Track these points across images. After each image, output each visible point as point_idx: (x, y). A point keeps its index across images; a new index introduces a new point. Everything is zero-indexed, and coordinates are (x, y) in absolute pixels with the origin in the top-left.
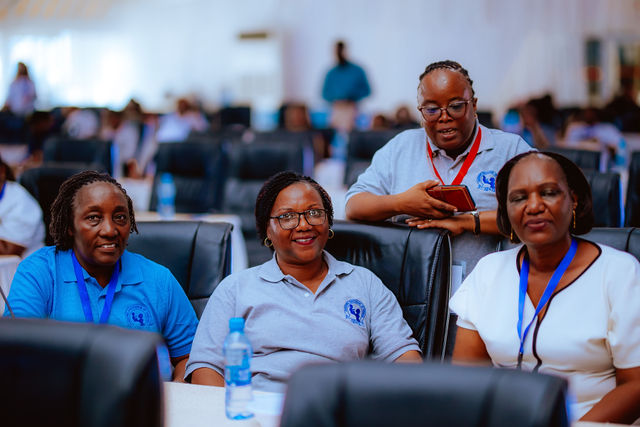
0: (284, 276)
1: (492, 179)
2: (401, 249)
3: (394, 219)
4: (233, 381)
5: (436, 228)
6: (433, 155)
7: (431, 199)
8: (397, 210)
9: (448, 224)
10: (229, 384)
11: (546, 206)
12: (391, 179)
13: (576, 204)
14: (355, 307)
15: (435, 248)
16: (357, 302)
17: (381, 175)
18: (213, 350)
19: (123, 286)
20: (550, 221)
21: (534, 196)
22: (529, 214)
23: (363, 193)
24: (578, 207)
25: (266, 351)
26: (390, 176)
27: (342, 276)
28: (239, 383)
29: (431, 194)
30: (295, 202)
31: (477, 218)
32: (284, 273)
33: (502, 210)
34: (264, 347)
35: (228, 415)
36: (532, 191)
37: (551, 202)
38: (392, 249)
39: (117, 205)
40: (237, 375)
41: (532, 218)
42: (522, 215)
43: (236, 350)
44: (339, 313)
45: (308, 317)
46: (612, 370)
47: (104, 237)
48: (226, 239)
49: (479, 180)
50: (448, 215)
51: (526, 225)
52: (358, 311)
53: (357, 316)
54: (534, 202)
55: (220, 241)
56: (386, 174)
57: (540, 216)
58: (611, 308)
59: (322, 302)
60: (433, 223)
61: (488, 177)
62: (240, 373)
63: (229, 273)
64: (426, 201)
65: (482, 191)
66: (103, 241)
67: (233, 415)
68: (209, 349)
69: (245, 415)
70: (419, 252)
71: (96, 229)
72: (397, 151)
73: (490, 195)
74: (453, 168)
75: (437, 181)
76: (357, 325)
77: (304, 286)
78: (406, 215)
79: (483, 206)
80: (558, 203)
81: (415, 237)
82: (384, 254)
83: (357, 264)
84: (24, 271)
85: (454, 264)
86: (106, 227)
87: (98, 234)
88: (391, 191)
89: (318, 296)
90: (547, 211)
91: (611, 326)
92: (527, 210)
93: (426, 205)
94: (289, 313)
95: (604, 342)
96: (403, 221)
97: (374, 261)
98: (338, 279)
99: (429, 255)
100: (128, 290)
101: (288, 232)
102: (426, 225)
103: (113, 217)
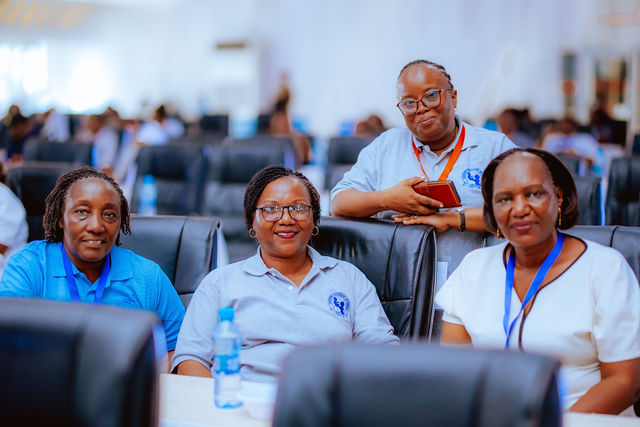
0: (268, 270)
1: (477, 176)
2: (387, 245)
3: (380, 215)
4: (222, 370)
5: (421, 224)
6: (418, 152)
7: (417, 195)
8: (383, 205)
9: (433, 221)
10: (218, 372)
11: (531, 208)
12: (377, 176)
13: (561, 200)
14: (340, 300)
15: (421, 244)
16: (340, 294)
17: (366, 171)
18: (199, 343)
19: (112, 282)
20: (536, 223)
21: (519, 199)
22: (515, 217)
23: (349, 190)
24: (563, 203)
25: (250, 343)
26: (376, 173)
27: (326, 269)
28: (228, 372)
29: (417, 191)
30: (280, 195)
31: (462, 215)
32: (268, 267)
33: (488, 209)
34: (249, 339)
35: (217, 404)
36: (517, 194)
37: (537, 203)
38: (378, 245)
39: (107, 201)
40: (226, 364)
41: (518, 221)
42: (509, 218)
43: (226, 339)
44: (323, 306)
45: (293, 309)
46: (597, 364)
47: (91, 232)
48: (212, 235)
49: (464, 176)
50: (433, 210)
51: (512, 227)
52: (342, 304)
53: (342, 309)
54: (519, 205)
55: (206, 237)
56: (371, 171)
57: (526, 219)
58: (596, 302)
59: (306, 295)
60: (419, 220)
61: (473, 174)
62: (229, 362)
63: (215, 267)
64: (412, 197)
65: (467, 187)
66: (90, 236)
67: (222, 404)
68: (195, 342)
69: (233, 403)
70: (405, 248)
71: (83, 223)
72: (383, 148)
73: (476, 192)
74: (438, 164)
75: (423, 177)
76: (341, 317)
77: (287, 279)
78: (392, 211)
79: (468, 202)
80: (543, 204)
81: (401, 233)
82: (370, 249)
83: (343, 259)
84: (15, 264)
85: (439, 260)
86: (94, 222)
87: (84, 229)
88: (377, 188)
89: (302, 289)
90: (532, 212)
91: (596, 320)
92: (513, 213)
93: (412, 201)
94: (274, 306)
95: (589, 336)
96: (389, 217)
97: (360, 256)
98: (322, 273)
99: (415, 251)
100: (117, 285)
101: (270, 224)
102: (412, 221)
103: (102, 213)
